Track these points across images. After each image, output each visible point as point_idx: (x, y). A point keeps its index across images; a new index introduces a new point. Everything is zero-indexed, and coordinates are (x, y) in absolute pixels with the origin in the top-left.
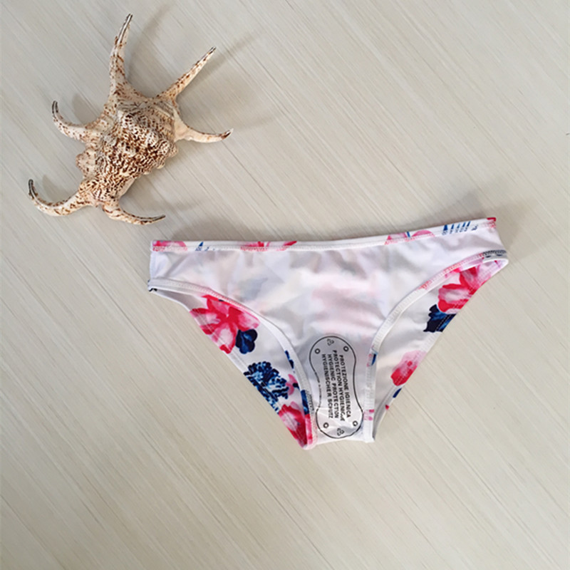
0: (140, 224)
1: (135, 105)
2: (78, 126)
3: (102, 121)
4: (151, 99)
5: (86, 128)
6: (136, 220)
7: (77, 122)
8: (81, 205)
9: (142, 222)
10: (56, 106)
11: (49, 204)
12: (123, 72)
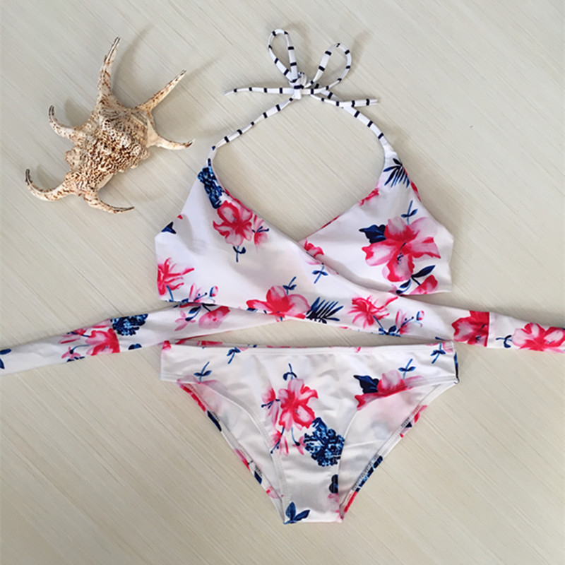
0: (113, 212)
1: (116, 112)
2: (69, 127)
3: (88, 124)
4: (130, 110)
5: (75, 129)
6: (110, 209)
7: (68, 124)
8: (66, 193)
9: (114, 211)
10: (53, 110)
11: (41, 191)
12: (109, 86)
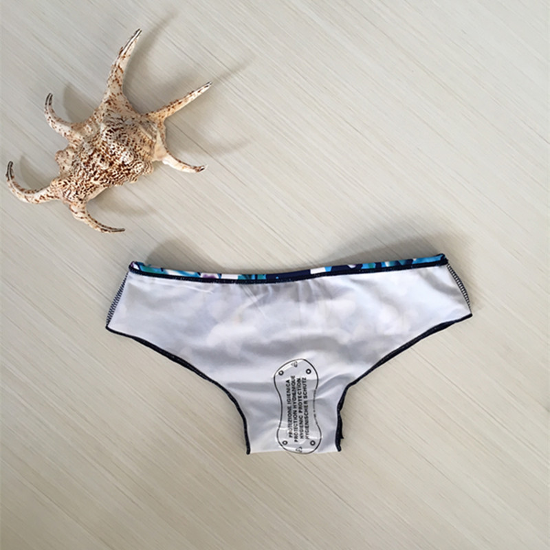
1: (122, 119)
4: (139, 116)
12: (120, 83)
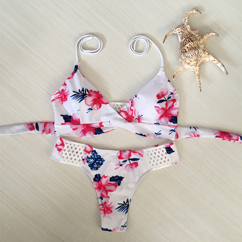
12: (213, 61)
